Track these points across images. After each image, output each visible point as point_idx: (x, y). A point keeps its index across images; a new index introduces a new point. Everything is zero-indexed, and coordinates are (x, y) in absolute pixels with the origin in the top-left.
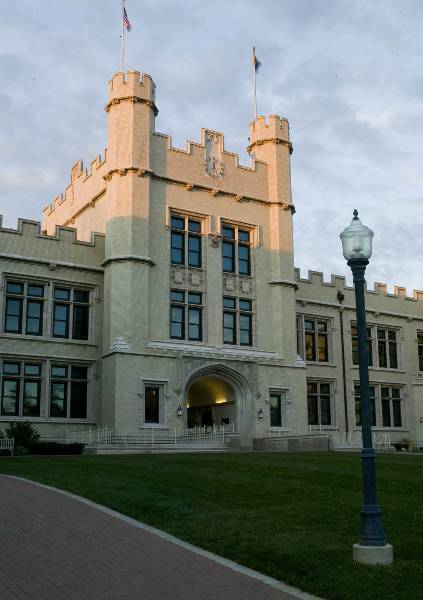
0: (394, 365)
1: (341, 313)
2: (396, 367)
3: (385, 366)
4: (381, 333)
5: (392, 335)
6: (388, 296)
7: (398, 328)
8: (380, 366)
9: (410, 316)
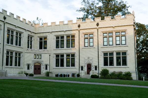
0: (20, 45)
1: (4, 24)
2: (20, 46)
3: (17, 45)
4: (17, 33)
5: (20, 35)
6: (20, 21)
7: (22, 33)
8: (16, 45)
9: (27, 29)
